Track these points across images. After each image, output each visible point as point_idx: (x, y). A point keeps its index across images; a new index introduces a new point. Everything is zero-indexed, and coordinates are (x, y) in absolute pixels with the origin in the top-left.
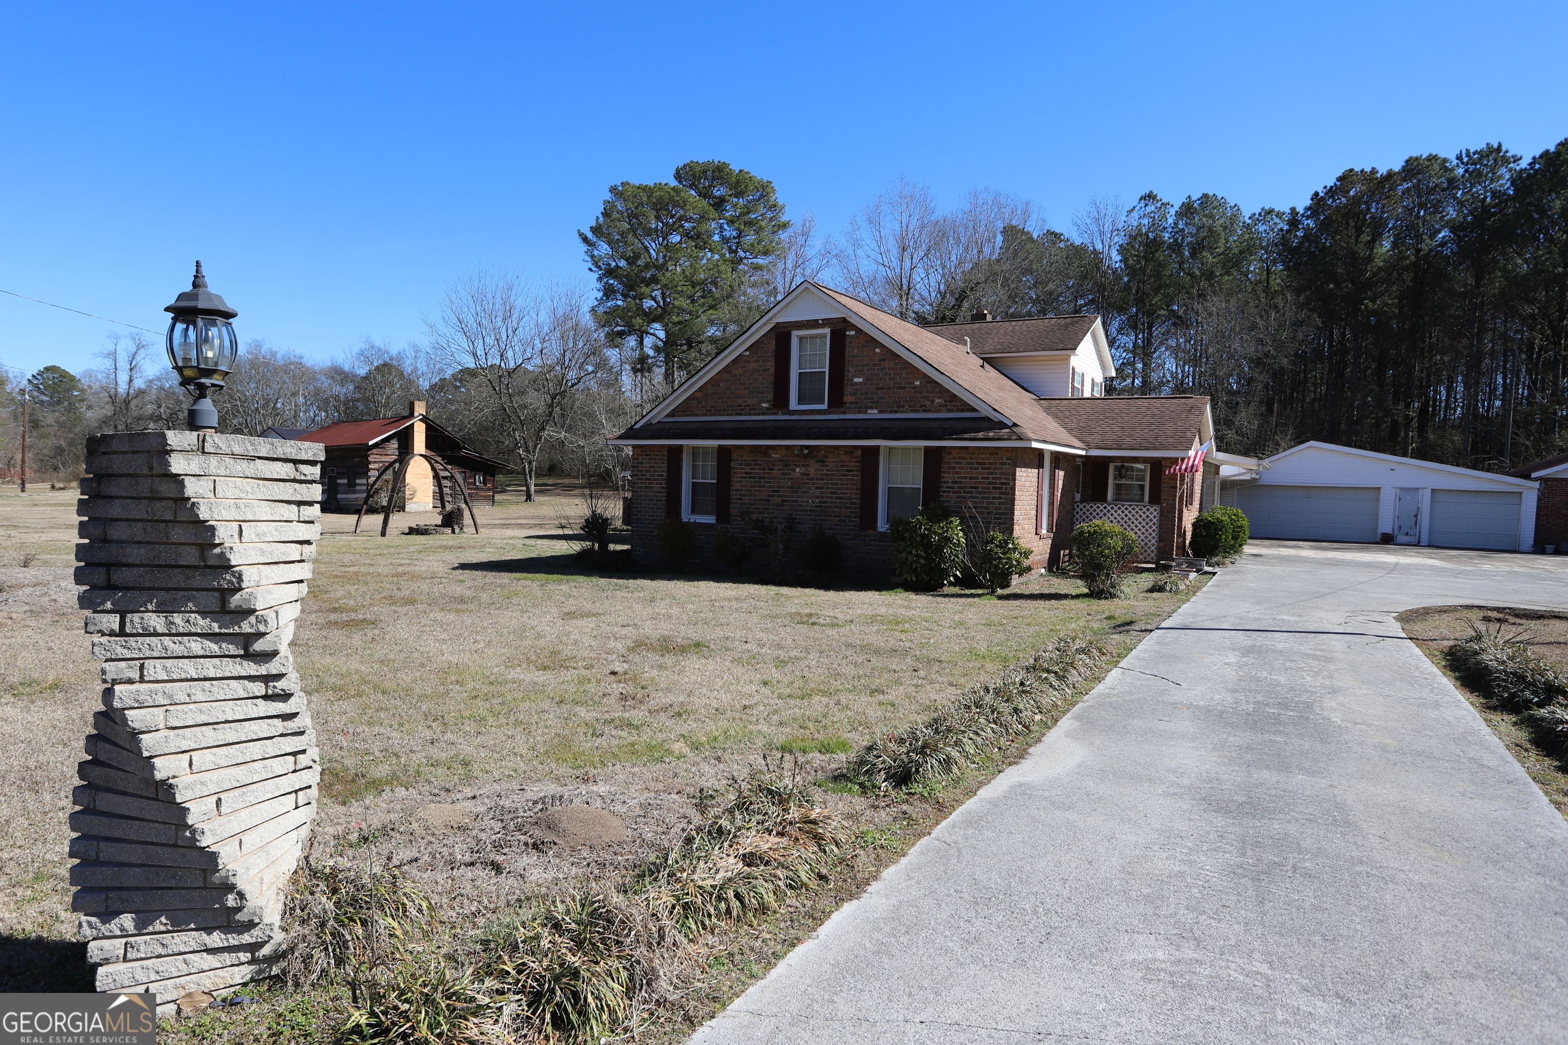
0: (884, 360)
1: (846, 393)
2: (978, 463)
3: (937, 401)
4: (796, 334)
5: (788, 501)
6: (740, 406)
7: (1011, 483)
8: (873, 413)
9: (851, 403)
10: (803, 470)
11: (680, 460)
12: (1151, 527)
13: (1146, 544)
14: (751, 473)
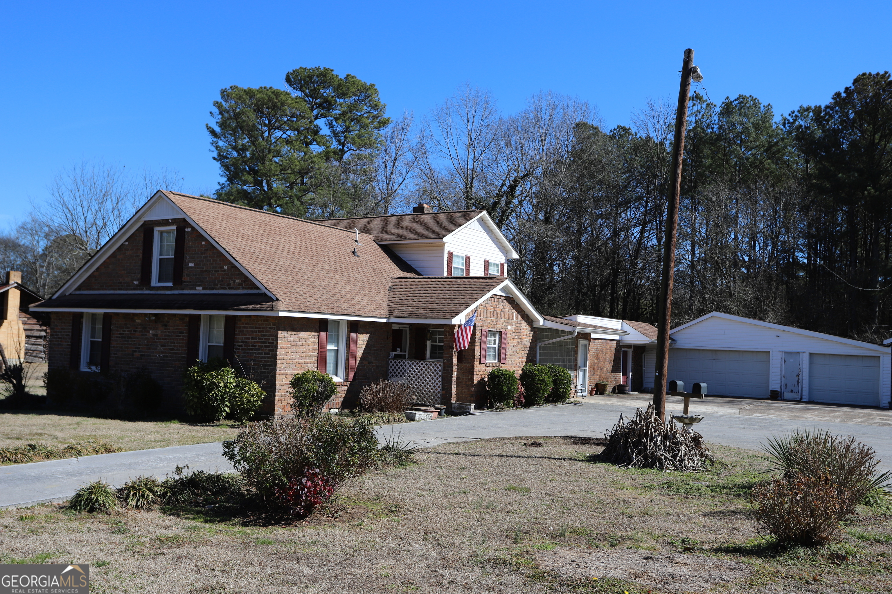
0: (207, 250)
1: (184, 274)
2: (257, 328)
3: (237, 281)
4: (157, 229)
5: (144, 355)
6: (121, 283)
7: (275, 343)
8: (199, 290)
9: (187, 282)
10: (154, 332)
11: (81, 323)
12: (437, 378)
13: (434, 392)
14: (123, 334)
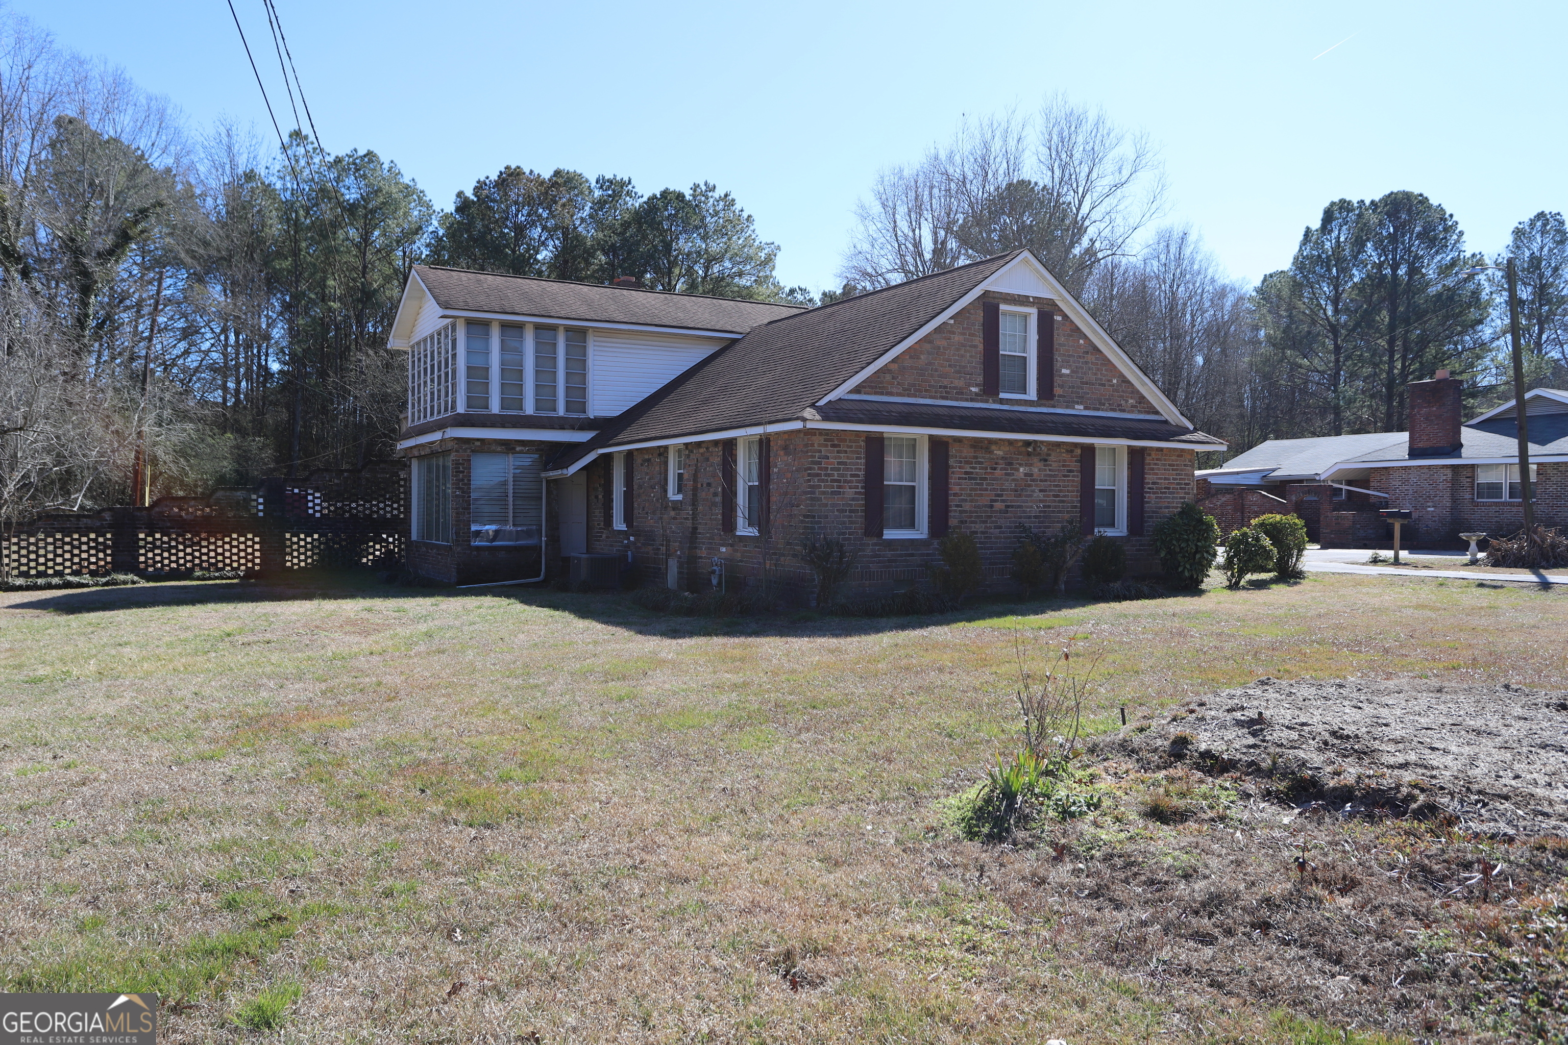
0: (1087, 353)
1: (1055, 384)
2: (1169, 465)
3: (1131, 401)
4: (1004, 308)
5: (1012, 506)
6: (945, 387)
7: (1192, 484)
8: (1079, 410)
9: (1060, 396)
10: (1027, 470)
11: (883, 454)
14: (972, 473)
